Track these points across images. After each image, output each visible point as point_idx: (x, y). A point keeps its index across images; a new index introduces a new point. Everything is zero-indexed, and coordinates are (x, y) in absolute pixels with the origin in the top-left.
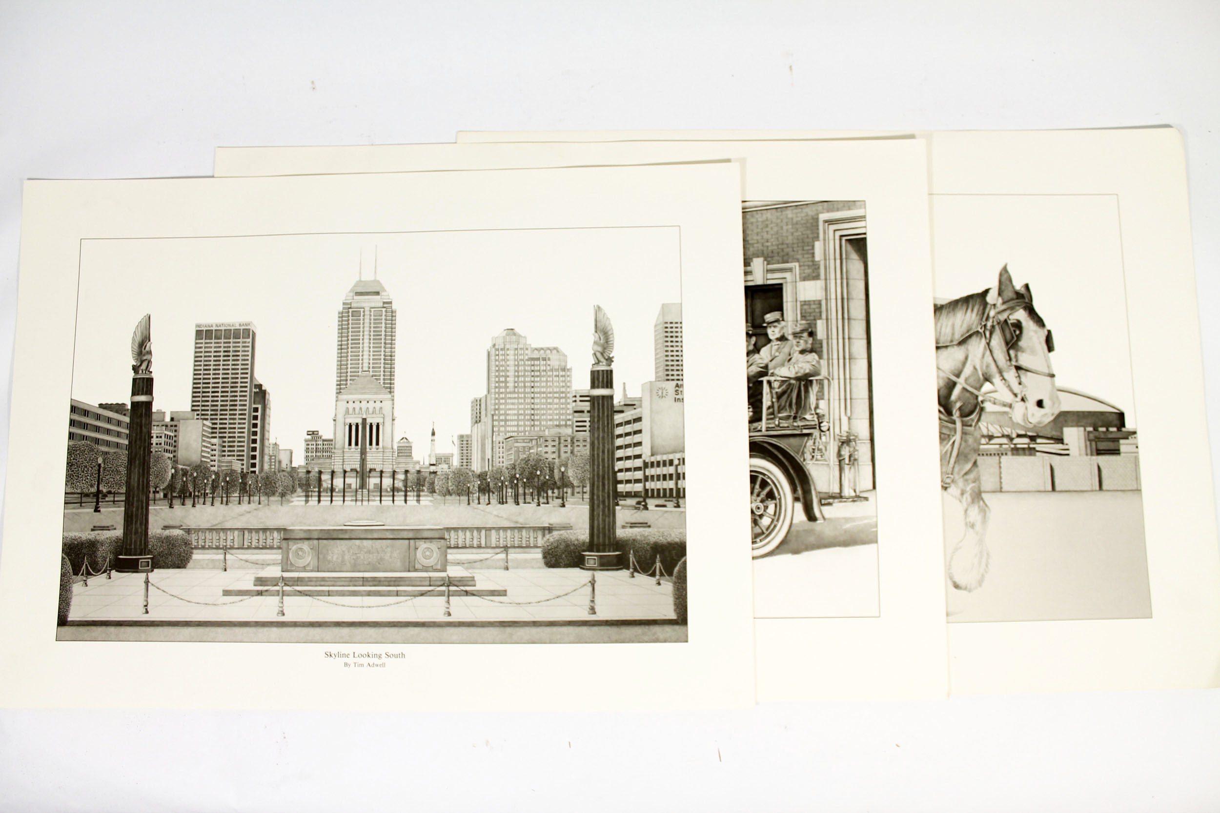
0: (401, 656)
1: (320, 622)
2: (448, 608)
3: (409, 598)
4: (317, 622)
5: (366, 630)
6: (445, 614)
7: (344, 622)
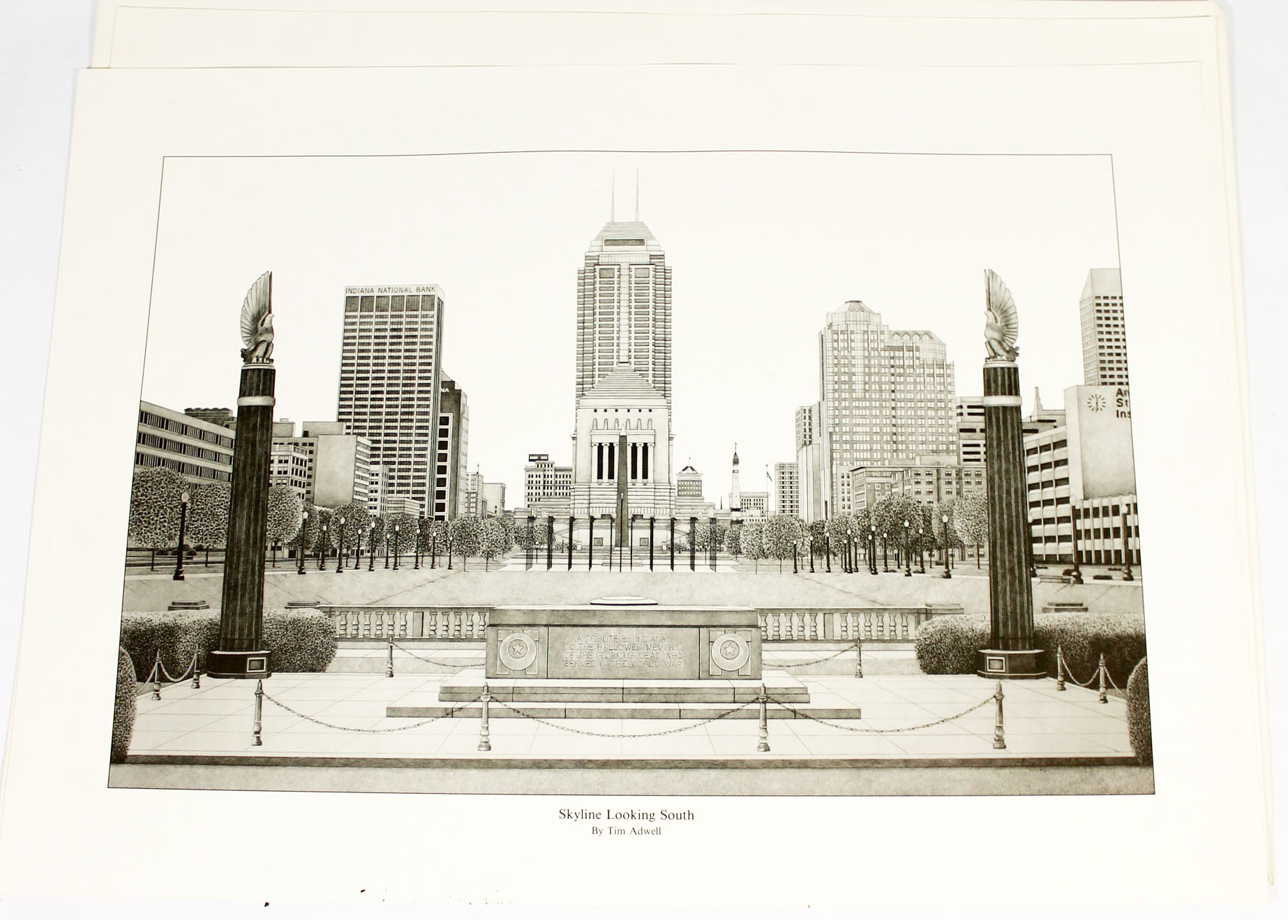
0: (687, 817)
2: (765, 738)
3: (700, 722)
4: (546, 760)
5: (628, 775)
6: (760, 747)
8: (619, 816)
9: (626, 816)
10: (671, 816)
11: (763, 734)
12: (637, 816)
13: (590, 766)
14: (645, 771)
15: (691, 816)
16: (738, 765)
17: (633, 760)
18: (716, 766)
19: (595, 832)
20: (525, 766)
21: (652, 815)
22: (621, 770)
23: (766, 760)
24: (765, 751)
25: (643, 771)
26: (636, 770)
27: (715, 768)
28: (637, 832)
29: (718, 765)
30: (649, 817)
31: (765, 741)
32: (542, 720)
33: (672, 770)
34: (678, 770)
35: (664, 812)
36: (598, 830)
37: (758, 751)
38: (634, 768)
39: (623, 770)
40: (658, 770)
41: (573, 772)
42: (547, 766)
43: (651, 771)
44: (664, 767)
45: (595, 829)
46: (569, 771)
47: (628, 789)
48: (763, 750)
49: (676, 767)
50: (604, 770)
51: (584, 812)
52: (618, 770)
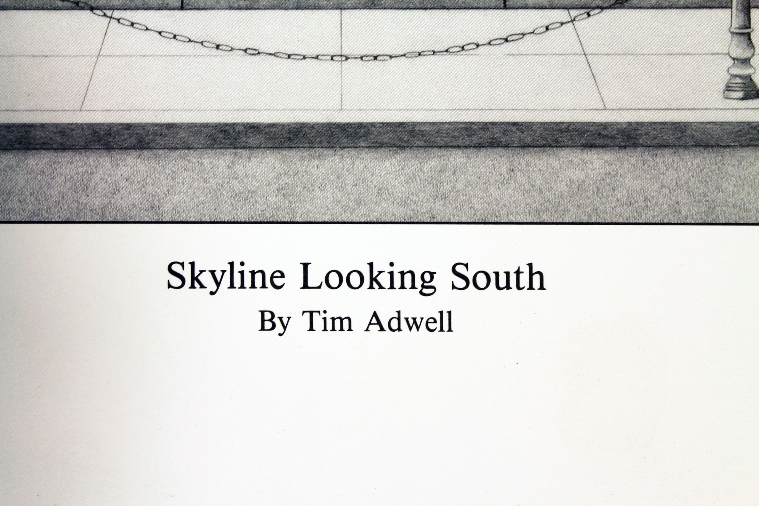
0: (524, 280)
1: (143, 126)
2: (746, 62)
3: (561, 15)
4: (128, 126)
5: (359, 165)
6: (728, 88)
7: (254, 128)
8: (334, 280)
9: (355, 280)
10: (481, 280)
11: (740, 52)
12: (384, 280)
13: (253, 140)
14: (407, 154)
15: (536, 278)
16: (670, 138)
17: (373, 125)
18: (608, 142)
19: (268, 325)
20: (69, 143)
21: (427, 277)
22: (340, 152)
23: (749, 123)
24: (746, 97)
25: (401, 156)
26: (383, 152)
27: (603, 147)
28: (385, 326)
29: (613, 138)
30: (418, 283)
31: (746, 71)
32: (117, 14)
33: (483, 152)
34: (499, 150)
35: (460, 269)
36: (276, 320)
37: (728, 98)
38: (377, 146)
39: (345, 152)
40: (444, 152)
41: (206, 161)
42: (133, 140)
43: (421, 153)
44: (460, 142)
45: (268, 316)
46: (193, 156)
47: (359, 203)
48: (740, 94)
49: (494, 144)
50: (293, 154)
51: (237, 268)
52: (331, 152)
